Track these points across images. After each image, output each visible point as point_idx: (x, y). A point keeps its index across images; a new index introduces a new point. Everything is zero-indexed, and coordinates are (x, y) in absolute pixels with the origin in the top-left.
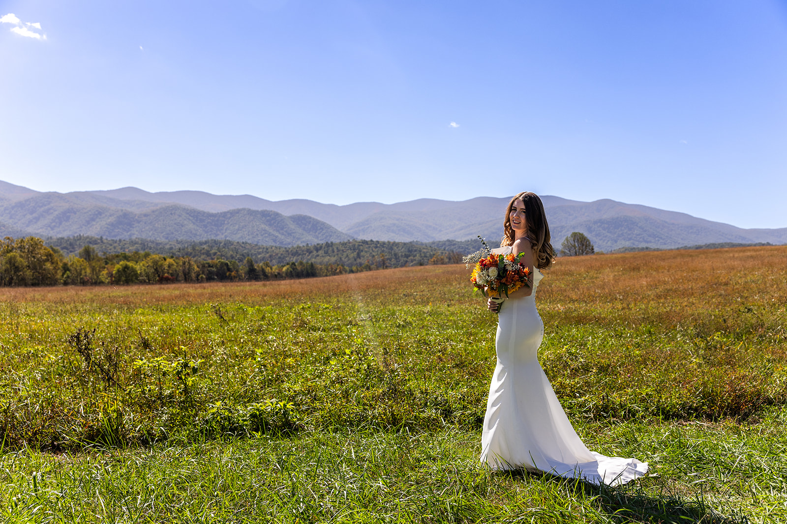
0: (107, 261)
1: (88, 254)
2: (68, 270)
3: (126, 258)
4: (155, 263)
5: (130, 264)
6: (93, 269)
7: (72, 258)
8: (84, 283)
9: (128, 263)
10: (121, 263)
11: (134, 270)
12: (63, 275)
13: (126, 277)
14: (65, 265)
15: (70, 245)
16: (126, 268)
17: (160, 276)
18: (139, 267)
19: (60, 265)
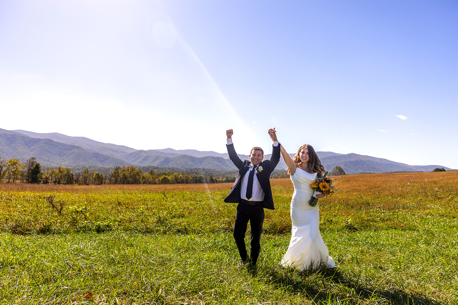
0: (159, 175)
1: (152, 173)
2: (144, 178)
3: (165, 174)
4: (175, 176)
5: (166, 177)
6: (153, 178)
7: (146, 174)
8: (150, 183)
9: (166, 176)
10: (163, 176)
11: (168, 179)
12: (142, 180)
13: (165, 181)
14: (143, 176)
15: (146, 169)
16: (165, 178)
17: (178, 181)
18: (170, 178)
19: (142, 177)
